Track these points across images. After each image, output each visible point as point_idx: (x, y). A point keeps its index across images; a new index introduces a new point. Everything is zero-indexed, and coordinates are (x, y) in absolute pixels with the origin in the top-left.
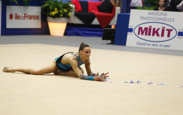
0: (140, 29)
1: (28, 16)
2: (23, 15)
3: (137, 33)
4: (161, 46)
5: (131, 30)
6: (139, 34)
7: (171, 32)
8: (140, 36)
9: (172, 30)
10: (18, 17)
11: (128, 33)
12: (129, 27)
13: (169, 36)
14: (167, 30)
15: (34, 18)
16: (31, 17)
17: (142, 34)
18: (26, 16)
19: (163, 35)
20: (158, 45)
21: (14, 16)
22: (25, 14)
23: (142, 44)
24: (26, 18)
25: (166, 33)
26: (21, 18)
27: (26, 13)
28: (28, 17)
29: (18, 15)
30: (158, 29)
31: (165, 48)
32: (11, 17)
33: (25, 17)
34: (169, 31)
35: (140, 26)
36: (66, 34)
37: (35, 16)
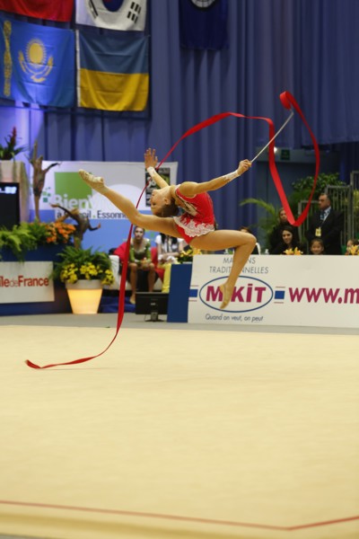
0: (211, 289)
1: (25, 280)
2: (17, 279)
3: (204, 298)
4: (247, 319)
5: (194, 293)
6: (208, 299)
7: (263, 292)
8: (211, 302)
9: (264, 289)
10: (4, 283)
11: (190, 299)
12: (192, 288)
13: (259, 300)
14: (256, 289)
15: (38, 283)
16: (32, 282)
17: (214, 299)
18: (22, 279)
19: (249, 299)
20: (243, 318)
22: (20, 277)
23: (215, 318)
24: (22, 284)
25: (255, 294)
26: (12, 283)
27: (21, 274)
28: (27, 282)
29: (4, 278)
30: (242, 288)
31: (255, 323)
33: (20, 281)
34: (260, 290)
35: (210, 285)
36: (101, 310)
37: (41, 279)
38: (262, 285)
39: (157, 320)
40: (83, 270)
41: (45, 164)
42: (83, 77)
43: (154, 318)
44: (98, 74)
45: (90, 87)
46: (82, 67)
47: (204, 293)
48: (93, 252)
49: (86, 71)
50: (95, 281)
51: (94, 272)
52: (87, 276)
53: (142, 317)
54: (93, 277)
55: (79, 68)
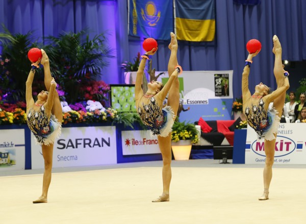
0: (258, 144)
1: (147, 141)
2: (142, 140)
3: (255, 149)
4: (280, 161)
5: (249, 146)
6: (257, 150)
7: (290, 145)
9: (290, 143)
10: (135, 143)
11: (246, 150)
12: (247, 143)
14: (286, 143)
15: (155, 143)
16: (151, 142)
18: (145, 140)
20: (278, 160)
21: (131, 142)
22: (144, 139)
23: (261, 161)
24: (145, 143)
26: (139, 143)
27: (145, 138)
28: (148, 142)
29: (135, 140)
30: (277, 143)
31: (285, 163)
32: (128, 142)
33: (144, 142)
34: (288, 144)
35: (258, 141)
36: (191, 158)
37: (156, 140)
38: (289, 141)
39: (226, 163)
40: (181, 134)
41: (157, 74)
42: (178, 22)
43: (225, 161)
44: (186, 20)
45: (182, 28)
46: (177, 16)
47: (254, 146)
48: (186, 124)
49: (179, 19)
50: (188, 141)
51: (187, 136)
52: (184, 138)
53: (217, 161)
54: (187, 139)
55: (175, 17)
